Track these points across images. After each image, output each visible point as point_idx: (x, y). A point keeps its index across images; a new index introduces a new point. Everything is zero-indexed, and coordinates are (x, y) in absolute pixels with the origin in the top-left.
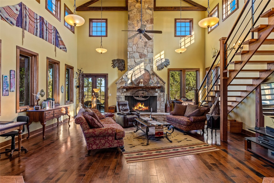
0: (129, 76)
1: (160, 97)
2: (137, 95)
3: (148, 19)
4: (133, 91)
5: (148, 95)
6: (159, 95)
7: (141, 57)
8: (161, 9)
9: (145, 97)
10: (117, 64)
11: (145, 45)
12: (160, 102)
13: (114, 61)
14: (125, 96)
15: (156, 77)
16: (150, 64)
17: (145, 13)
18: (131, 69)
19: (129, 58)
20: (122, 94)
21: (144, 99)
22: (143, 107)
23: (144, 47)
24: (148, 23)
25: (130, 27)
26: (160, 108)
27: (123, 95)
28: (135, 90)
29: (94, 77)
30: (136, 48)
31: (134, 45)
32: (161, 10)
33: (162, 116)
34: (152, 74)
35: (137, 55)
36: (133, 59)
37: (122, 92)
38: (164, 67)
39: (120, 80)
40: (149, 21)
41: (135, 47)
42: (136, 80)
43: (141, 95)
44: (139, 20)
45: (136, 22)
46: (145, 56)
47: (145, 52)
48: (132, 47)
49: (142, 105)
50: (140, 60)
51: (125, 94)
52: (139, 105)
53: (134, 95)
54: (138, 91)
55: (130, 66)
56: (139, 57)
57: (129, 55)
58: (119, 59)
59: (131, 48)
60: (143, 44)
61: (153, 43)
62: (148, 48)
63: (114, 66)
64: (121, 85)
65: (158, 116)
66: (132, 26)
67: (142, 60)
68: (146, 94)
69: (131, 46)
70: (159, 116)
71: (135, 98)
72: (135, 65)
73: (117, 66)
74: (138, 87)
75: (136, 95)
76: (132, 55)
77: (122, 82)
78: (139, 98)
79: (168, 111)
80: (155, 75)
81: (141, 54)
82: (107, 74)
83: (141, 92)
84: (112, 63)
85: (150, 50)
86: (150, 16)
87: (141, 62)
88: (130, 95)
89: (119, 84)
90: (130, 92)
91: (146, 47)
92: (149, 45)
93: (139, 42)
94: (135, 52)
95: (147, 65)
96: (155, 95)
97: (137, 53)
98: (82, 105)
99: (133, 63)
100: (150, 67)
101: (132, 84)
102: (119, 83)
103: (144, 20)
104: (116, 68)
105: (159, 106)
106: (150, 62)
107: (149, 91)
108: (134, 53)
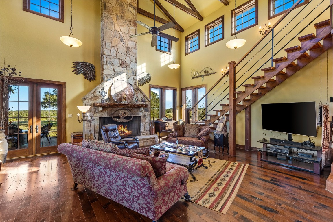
0: (106, 89)
1: (144, 117)
2: (117, 116)
3: (130, 18)
4: (111, 110)
5: (131, 115)
6: (144, 114)
7: (121, 66)
8: (144, 12)
9: (128, 118)
10: (83, 69)
11: (128, 51)
12: (145, 123)
13: (76, 64)
14: (100, 118)
15: (140, 93)
16: (134, 76)
17: (127, 10)
18: (108, 79)
19: (105, 63)
20: (95, 115)
21: (126, 121)
22: (126, 131)
23: (126, 54)
24: (131, 24)
25: (107, 21)
26: (144, 130)
27: (97, 116)
28: (115, 109)
29: (34, 85)
30: (116, 52)
31: (113, 48)
32: (144, 14)
33: (151, 140)
34: (136, 89)
35: (116, 62)
36: (112, 67)
37: (95, 112)
38: (146, 82)
39: (92, 94)
40: (132, 22)
41: (113, 51)
42: (117, 95)
43: (122, 115)
44: (119, 15)
45: (116, 17)
46: (127, 65)
47: (127, 60)
48: (110, 49)
49: (124, 128)
50: (120, 69)
51: (99, 115)
52: (121, 128)
53: (112, 116)
54: (119, 110)
55: (107, 75)
56: (119, 65)
57: (105, 59)
58: (86, 63)
59: (109, 51)
60: (125, 49)
61: (137, 51)
62: (131, 56)
63: (77, 72)
64: (93, 101)
65: (146, 141)
66: (110, 21)
67: (124, 69)
68: (128, 114)
69: (109, 47)
70: (148, 140)
71: (115, 119)
72: (113, 75)
73: (83, 72)
74: (119, 105)
75: (115, 116)
76: (109, 60)
77: (94, 96)
78: (119, 119)
79: (153, 133)
80: (139, 91)
81: (122, 62)
82: (65, 83)
83: (122, 111)
84: (74, 66)
85: (133, 59)
86: (133, 16)
87: (123, 72)
88: (107, 115)
89: (90, 100)
90: (106, 112)
91: (129, 54)
92: (132, 52)
93: (119, 45)
94: (114, 57)
95: (130, 77)
96: (139, 115)
97: (117, 59)
98: (6, 137)
99: (112, 72)
100: (133, 81)
101: (110, 101)
102: (89, 98)
103: (126, 19)
104: (81, 76)
105: (144, 128)
106: (134, 74)
107: (132, 110)
108: (113, 59)
